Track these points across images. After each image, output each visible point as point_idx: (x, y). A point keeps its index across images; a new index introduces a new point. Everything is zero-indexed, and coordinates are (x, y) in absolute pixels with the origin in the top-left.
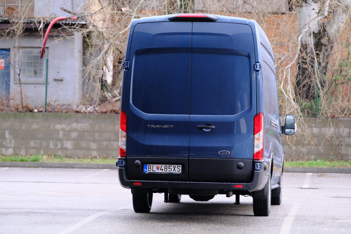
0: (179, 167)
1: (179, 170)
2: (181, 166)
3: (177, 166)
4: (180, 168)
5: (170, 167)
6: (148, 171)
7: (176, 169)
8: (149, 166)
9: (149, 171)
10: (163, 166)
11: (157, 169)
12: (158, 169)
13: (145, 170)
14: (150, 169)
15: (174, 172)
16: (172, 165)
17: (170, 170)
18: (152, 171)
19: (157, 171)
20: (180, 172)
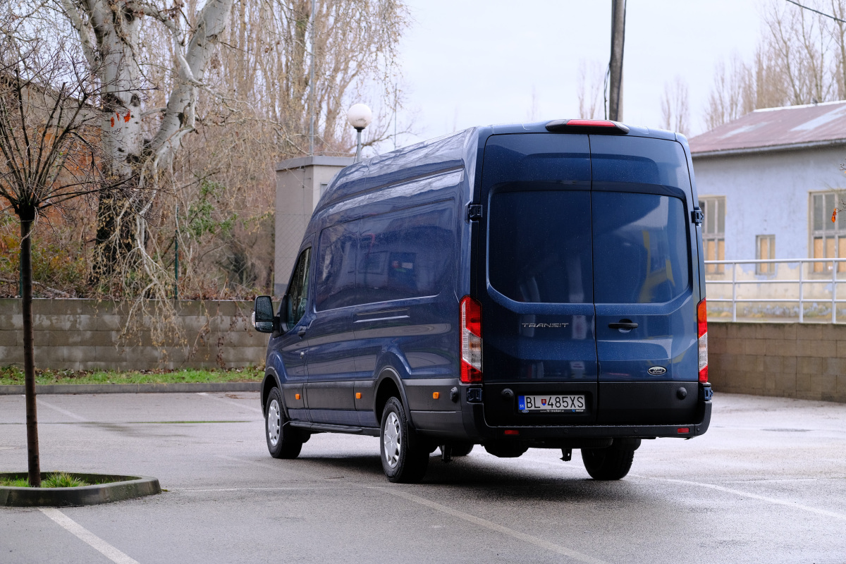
0: (580, 399)
1: (580, 405)
2: (583, 397)
3: (576, 397)
4: (583, 401)
5: (565, 399)
6: (526, 409)
7: (576, 403)
8: (527, 398)
9: (528, 407)
10: (553, 397)
11: (542, 403)
12: (544, 404)
13: (521, 406)
14: (529, 405)
15: (573, 408)
16: (569, 396)
17: (565, 404)
18: (533, 408)
19: (543, 407)
20: (584, 408)
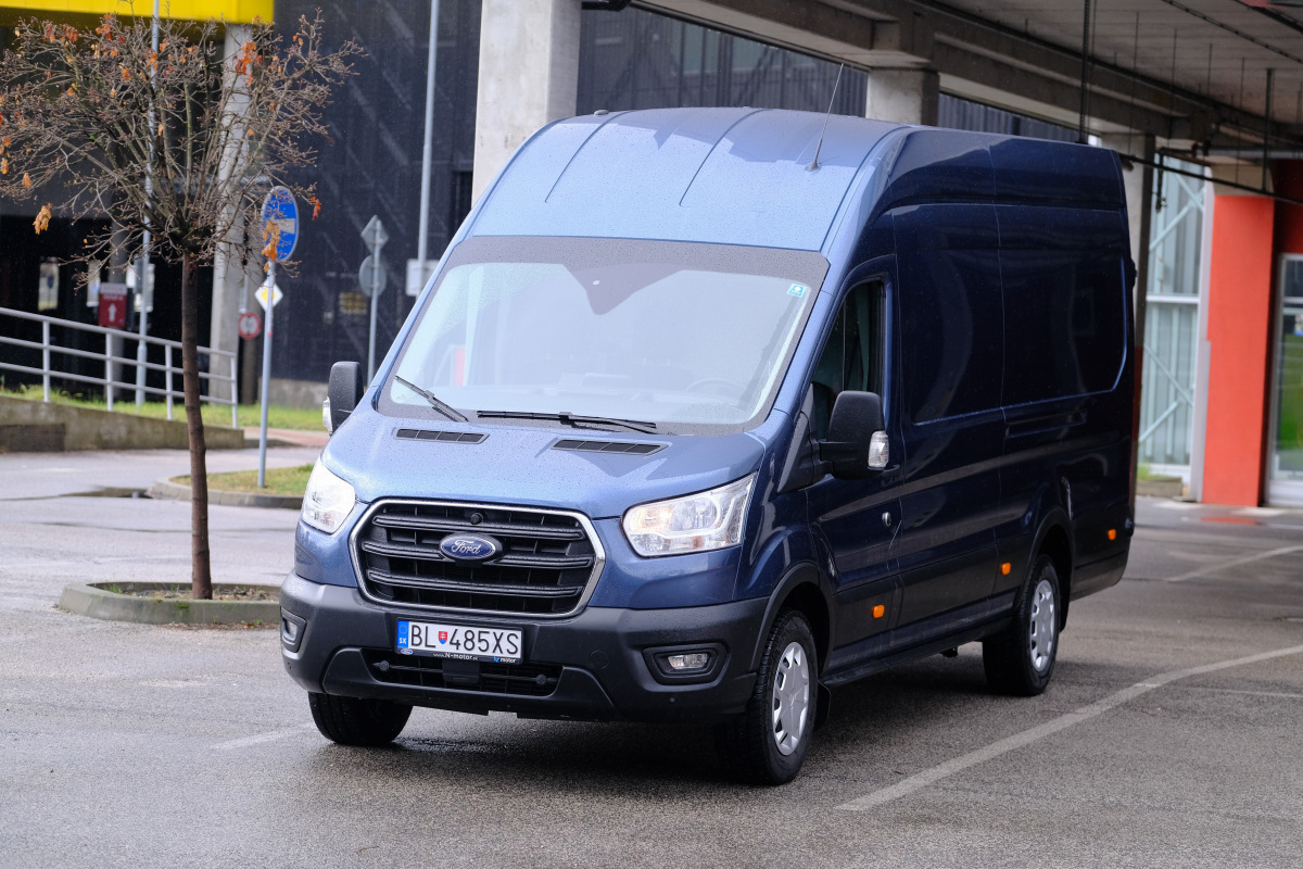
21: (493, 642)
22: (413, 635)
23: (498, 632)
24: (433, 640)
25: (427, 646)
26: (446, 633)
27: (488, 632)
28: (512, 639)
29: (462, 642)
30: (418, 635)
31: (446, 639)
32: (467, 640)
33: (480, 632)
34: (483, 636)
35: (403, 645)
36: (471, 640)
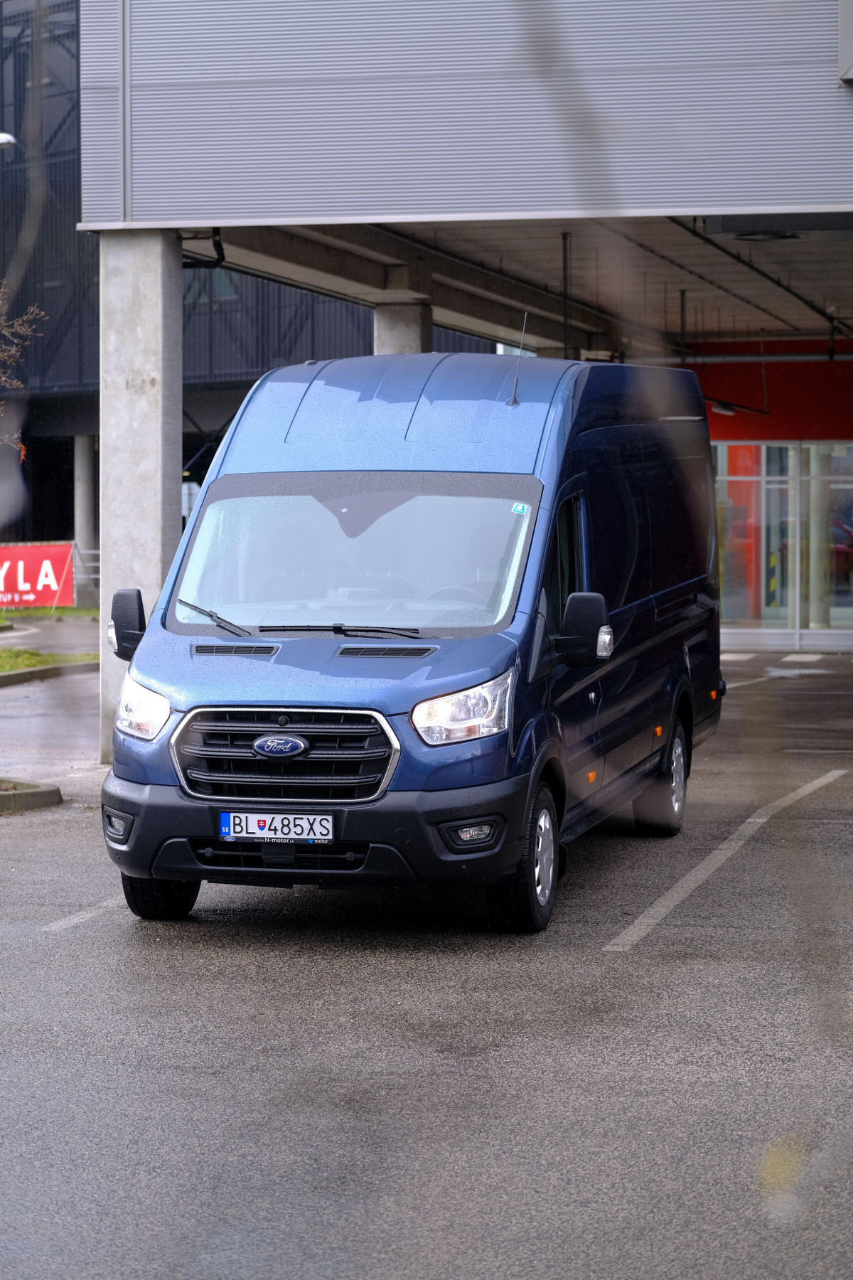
21: (306, 826)
22: (235, 825)
23: (311, 818)
24: (253, 827)
25: (247, 833)
26: (264, 821)
27: (302, 819)
28: (324, 823)
29: (279, 827)
30: (239, 824)
31: (264, 826)
32: (284, 826)
33: (295, 819)
34: (298, 822)
35: (226, 833)
36: (288, 826)
